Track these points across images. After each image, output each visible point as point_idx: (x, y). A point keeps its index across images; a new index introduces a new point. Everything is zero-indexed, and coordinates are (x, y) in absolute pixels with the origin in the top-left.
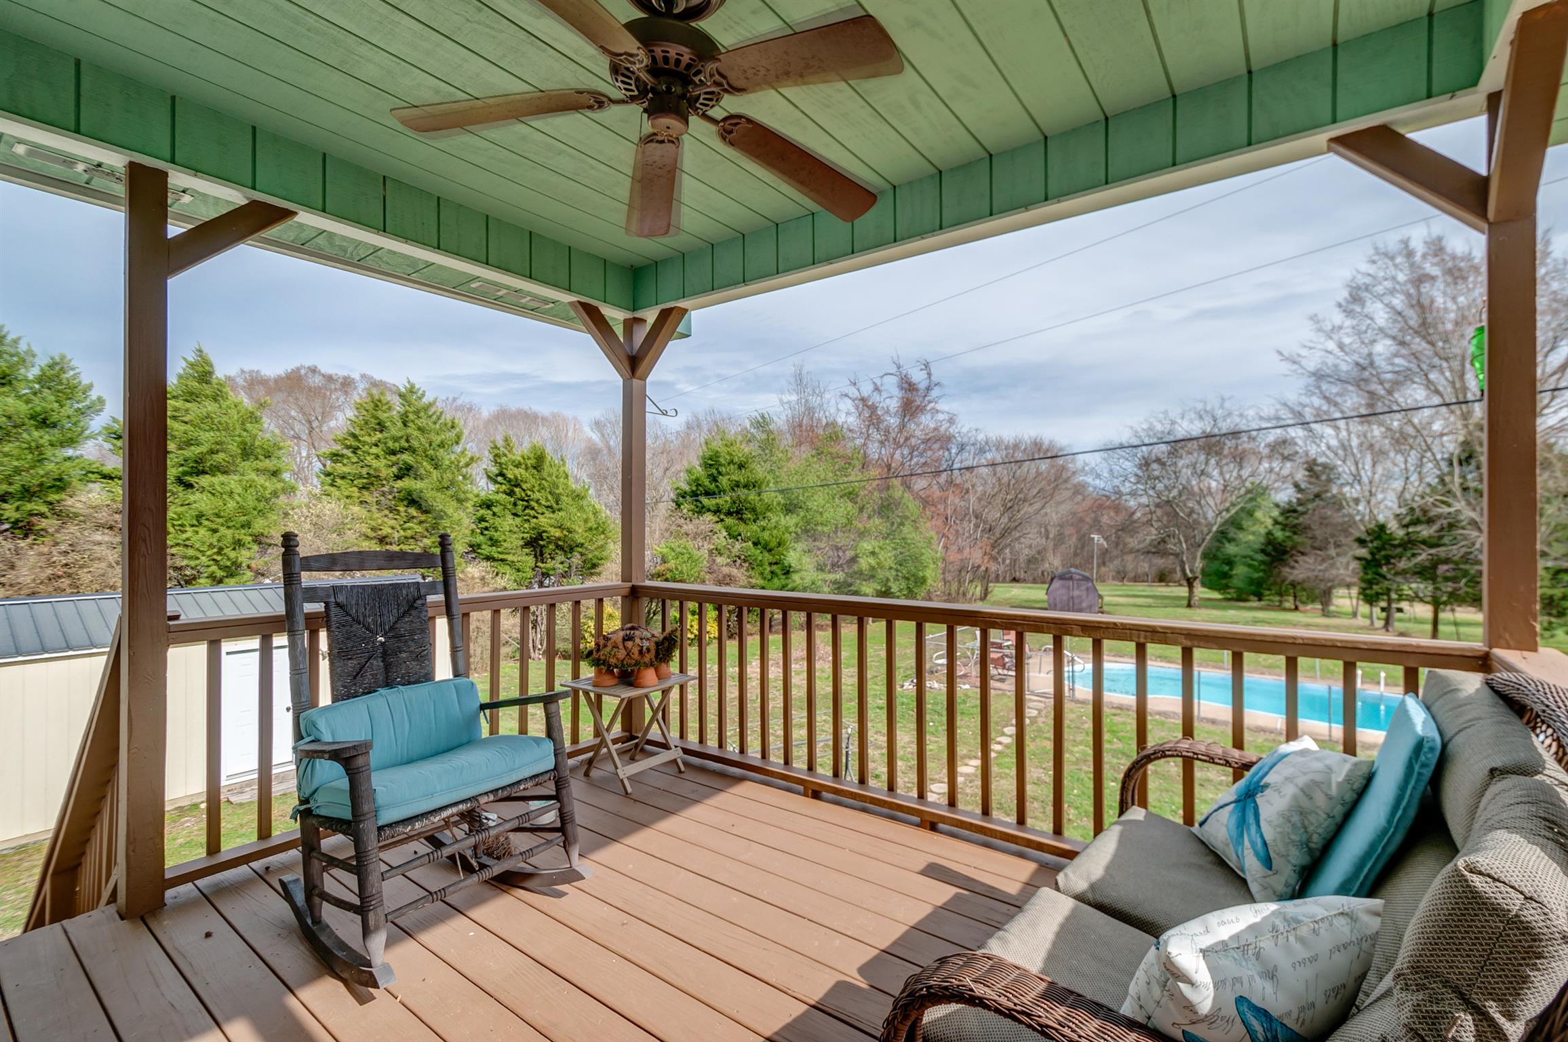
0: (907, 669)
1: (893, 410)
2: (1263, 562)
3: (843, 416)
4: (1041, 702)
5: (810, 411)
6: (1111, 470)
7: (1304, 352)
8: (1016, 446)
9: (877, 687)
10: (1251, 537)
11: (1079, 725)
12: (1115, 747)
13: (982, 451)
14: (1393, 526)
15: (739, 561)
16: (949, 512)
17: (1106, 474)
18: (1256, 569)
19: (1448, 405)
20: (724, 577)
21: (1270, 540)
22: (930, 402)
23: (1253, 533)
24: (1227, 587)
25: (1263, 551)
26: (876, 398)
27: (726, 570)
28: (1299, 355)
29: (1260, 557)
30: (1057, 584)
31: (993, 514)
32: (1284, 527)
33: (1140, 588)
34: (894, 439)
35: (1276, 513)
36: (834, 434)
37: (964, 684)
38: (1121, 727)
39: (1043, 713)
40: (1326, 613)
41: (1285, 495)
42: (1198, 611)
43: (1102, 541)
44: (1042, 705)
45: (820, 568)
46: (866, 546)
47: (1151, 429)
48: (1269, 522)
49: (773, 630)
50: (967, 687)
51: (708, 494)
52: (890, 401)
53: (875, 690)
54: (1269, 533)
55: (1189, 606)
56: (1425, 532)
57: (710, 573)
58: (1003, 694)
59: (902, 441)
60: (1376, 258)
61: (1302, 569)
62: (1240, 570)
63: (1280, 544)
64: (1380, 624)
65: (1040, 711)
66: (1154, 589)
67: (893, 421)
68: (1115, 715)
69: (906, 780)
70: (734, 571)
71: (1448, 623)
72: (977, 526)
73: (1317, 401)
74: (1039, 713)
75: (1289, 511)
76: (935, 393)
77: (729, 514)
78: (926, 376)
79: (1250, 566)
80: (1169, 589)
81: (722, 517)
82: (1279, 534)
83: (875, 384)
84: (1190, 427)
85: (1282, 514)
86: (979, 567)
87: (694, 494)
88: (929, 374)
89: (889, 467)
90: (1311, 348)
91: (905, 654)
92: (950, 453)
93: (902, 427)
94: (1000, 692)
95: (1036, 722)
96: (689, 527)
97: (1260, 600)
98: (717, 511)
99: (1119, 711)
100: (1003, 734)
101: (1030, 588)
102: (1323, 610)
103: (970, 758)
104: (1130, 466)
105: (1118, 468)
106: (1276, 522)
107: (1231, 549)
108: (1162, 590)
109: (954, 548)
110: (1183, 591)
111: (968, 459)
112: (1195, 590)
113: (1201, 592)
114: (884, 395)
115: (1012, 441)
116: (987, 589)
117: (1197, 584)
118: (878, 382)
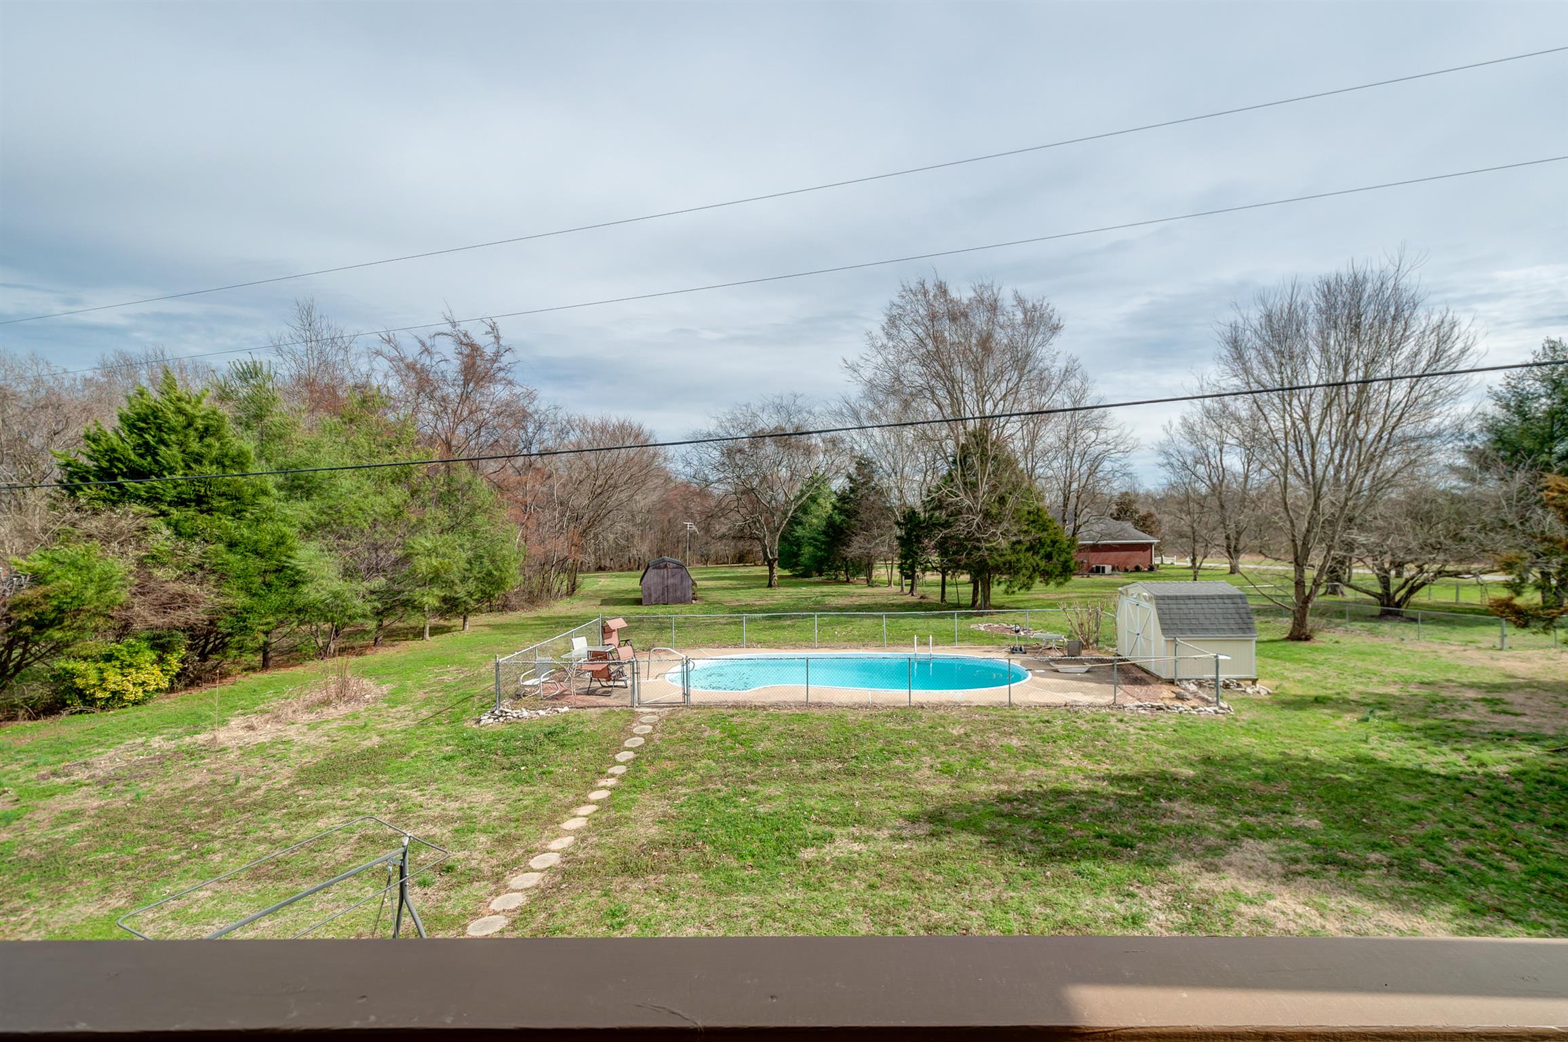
0: (484, 696)
1: (450, 376)
2: (823, 543)
3: (380, 378)
4: (653, 713)
5: (325, 364)
6: (701, 459)
7: (861, 363)
8: (603, 429)
9: (442, 728)
10: (815, 521)
11: (699, 735)
12: (738, 753)
13: (563, 432)
14: (919, 510)
15: (200, 573)
16: (529, 500)
17: (696, 463)
18: (819, 549)
19: (947, 421)
20: (173, 597)
21: (830, 522)
22: (500, 369)
23: (817, 517)
24: (797, 564)
25: (825, 533)
26: (425, 360)
27: (176, 587)
28: (858, 365)
29: (822, 538)
30: (652, 573)
31: (581, 501)
32: (842, 511)
33: (723, 571)
34: (455, 412)
35: (834, 499)
36: (368, 400)
37: (562, 706)
38: (740, 729)
39: (658, 727)
40: (870, 583)
41: (839, 484)
42: (779, 590)
43: (694, 528)
44: (656, 717)
45: (348, 573)
46: (422, 542)
47: (735, 419)
48: (829, 507)
49: (271, 663)
50: (566, 709)
51: (137, 474)
52: (447, 362)
53: (439, 733)
54: (830, 517)
55: (770, 586)
56: (941, 515)
57: (143, 594)
58: (610, 712)
59: (465, 413)
60: (903, 293)
61: (855, 548)
62: (807, 550)
63: (838, 526)
64: (907, 589)
65: (654, 725)
66: (734, 569)
67: (453, 392)
68: (732, 716)
69: (494, 862)
70: (192, 588)
71: (951, 585)
72: (563, 515)
73: (871, 406)
74: (654, 728)
75: (843, 498)
76: (506, 359)
77: (180, 502)
78: (493, 339)
79: (815, 546)
80: (747, 570)
81: (164, 507)
82: (838, 518)
83: (423, 344)
84: (768, 421)
85: (839, 500)
86: (566, 558)
87: (105, 475)
88: (497, 338)
89: (448, 444)
90: (867, 360)
91: (480, 674)
92: (526, 432)
93: (464, 398)
94: (606, 709)
95: (652, 740)
96: (94, 525)
97: (821, 575)
98: (152, 499)
99: (736, 711)
100: (616, 763)
101: (617, 577)
102: (868, 581)
103: (578, 805)
104: (714, 454)
105: (707, 456)
106: (835, 507)
107: (799, 532)
108: (741, 571)
109: (534, 538)
110: (763, 570)
111: (548, 439)
112: (775, 571)
113: (778, 572)
114: (437, 358)
115: (598, 422)
116: (574, 584)
117: (776, 565)
118: (428, 343)
